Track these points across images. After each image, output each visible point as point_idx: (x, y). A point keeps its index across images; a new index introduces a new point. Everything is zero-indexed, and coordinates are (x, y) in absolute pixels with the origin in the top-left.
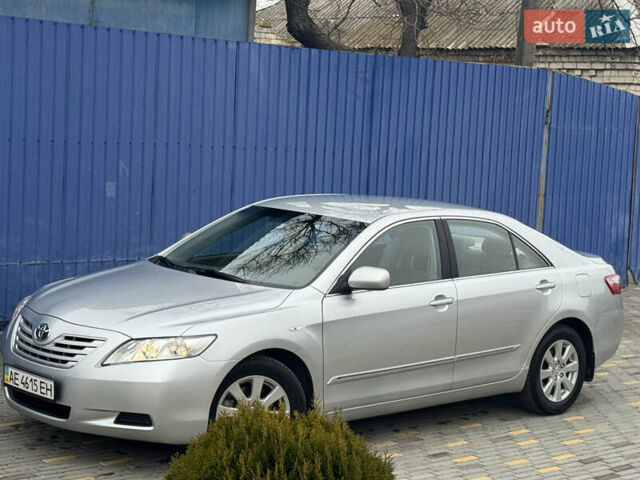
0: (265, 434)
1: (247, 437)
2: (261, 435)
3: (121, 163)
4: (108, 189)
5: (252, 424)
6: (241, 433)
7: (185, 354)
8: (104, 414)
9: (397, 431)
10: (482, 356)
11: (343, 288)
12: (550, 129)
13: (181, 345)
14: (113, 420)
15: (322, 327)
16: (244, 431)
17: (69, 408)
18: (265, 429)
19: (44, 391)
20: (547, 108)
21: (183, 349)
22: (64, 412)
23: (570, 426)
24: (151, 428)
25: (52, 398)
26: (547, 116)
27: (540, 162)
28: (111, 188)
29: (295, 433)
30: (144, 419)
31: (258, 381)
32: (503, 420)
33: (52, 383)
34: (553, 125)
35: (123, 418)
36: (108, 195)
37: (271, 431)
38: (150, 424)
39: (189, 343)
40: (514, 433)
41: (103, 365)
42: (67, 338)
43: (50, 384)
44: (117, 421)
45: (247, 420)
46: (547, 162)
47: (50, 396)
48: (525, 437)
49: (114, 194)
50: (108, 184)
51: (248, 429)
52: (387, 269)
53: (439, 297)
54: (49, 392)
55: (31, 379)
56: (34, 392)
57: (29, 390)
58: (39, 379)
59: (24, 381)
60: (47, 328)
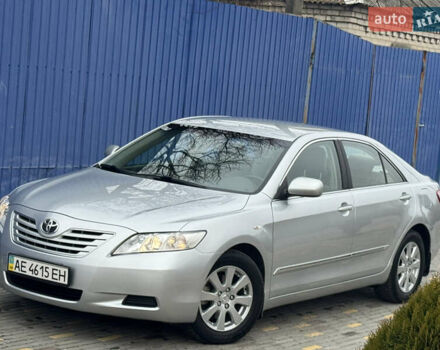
7: (183, 246)
8: (113, 296)
9: (301, 315)
10: (367, 253)
11: (283, 195)
13: (179, 239)
14: (121, 301)
15: (272, 227)
17: (81, 292)
19: (57, 277)
20: (312, 51)
21: (180, 242)
22: (76, 295)
24: (157, 309)
25: (66, 283)
30: (151, 301)
31: (231, 270)
32: (371, 307)
33: (67, 270)
35: (130, 300)
38: (155, 305)
39: (187, 236)
41: (112, 255)
42: (74, 232)
43: (64, 271)
44: (124, 303)
47: (64, 281)
52: (322, 180)
53: (344, 204)
54: (62, 278)
55: (42, 267)
56: (44, 278)
57: (39, 276)
58: (51, 267)
59: (33, 268)
60: (54, 223)
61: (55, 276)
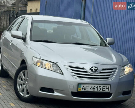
25: (109, 91)
42: (103, 70)
43: (108, 86)
54: (107, 90)
55: (98, 87)
56: (98, 91)
57: (96, 91)
58: (102, 86)
59: (93, 88)
60: (96, 68)
61: (104, 90)
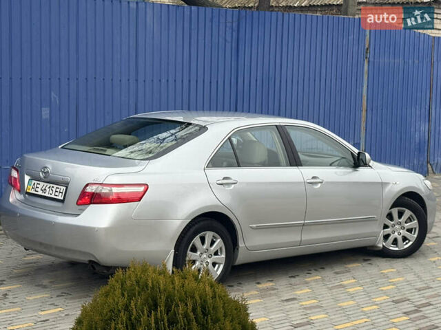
0: (150, 285)
1: (137, 288)
2: (147, 286)
3: (53, 94)
4: (43, 113)
5: (141, 278)
6: (132, 285)
12: (369, 61)
16: (135, 283)
18: (150, 281)
23: (385, 276)
26: (367, 53)
27: (362, 86)
28: (45, 112)
29: (173, 284)
34: (372, 59)
36: (44, 117)
37: (155, 282)
40: (345, 283)
45: (137, 275)
46: (368, 86)
48: (352, 285)
49: (48, 116)
50: (43, 109)
51: (138, 282)
